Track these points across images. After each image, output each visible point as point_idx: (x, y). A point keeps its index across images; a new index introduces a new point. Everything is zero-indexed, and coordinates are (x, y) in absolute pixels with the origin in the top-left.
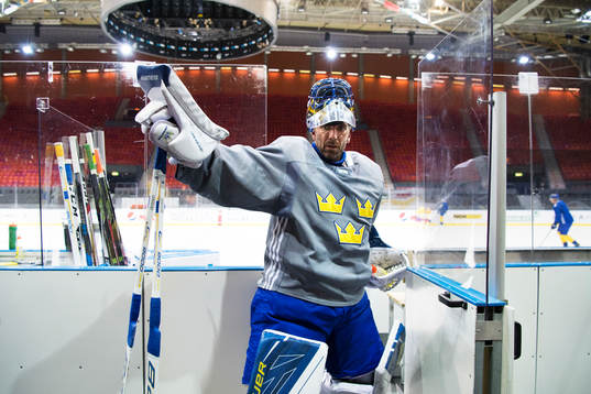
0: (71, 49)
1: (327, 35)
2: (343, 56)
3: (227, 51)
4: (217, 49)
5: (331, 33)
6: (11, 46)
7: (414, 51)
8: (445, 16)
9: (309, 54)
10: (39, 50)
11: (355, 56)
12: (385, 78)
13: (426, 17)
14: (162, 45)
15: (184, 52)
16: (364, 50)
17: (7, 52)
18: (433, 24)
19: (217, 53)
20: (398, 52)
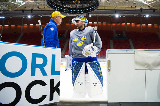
0: (41, 16)
1: (115, 11)
2: (120, 16)
3: (85, 11)
4: (81, 10)
5: (117, 11)
6: (25, 16)
7: (142, 15)
8: (152, 2)
9: (110, 16)
10: (32, 17)
11: (124, 16)
12: (133, 24)
13: (146, 2)
14: (65, 9)
15: (72, 11)
16: (127, 15)
17: (24, 18)
18: (148, 4)
19: (82, 11)
20: (137, 15)
